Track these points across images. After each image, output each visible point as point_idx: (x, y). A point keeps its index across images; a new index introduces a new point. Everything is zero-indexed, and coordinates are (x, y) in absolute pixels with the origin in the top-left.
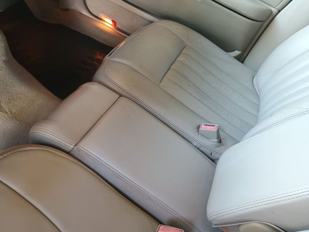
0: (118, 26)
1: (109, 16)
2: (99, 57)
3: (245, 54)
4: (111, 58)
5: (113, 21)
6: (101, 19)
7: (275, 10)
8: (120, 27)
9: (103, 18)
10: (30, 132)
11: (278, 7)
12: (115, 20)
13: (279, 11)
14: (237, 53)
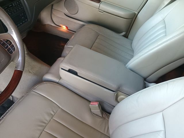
0: (69, 28)
1: (64, 25)
2: (62, 44)
3: (128, 33)
4: (68, 46)
5: (66, 27)
6: (61, 27)
7: (136, 13)
8: (70, 29)
9: (62, 26)
10: (43, 78)
11: (138, 11)
12: (67, 26)
13: (139, 13)
14: (124, 33)
